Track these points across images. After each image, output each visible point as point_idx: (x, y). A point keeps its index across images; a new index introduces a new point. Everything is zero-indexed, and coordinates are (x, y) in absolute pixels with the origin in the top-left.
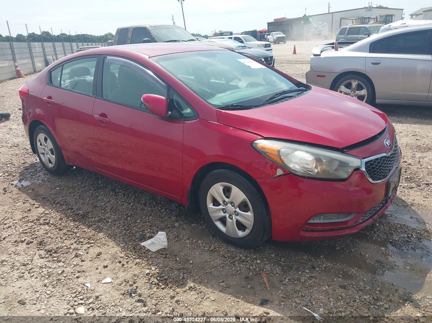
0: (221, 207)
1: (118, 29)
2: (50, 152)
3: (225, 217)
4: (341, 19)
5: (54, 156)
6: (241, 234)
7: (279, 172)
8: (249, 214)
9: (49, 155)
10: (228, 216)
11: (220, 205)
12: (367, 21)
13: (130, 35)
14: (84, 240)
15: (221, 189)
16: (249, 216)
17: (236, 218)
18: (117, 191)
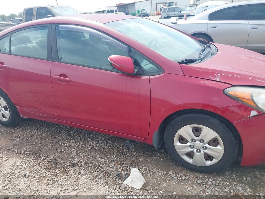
0: (189, 144)
1: (25, 9)
2: (3, 109)
3: (192, 152)
4: (156, 4)
5: (8, 112)
6: (209, 163)
7: (254, 113)
8: (219, 147)
9: (3, 111)
10: (195, 150)
11: (187, 142)
12: (172, 5)
13: (35, 13)
14: (68, 187)
15: (191, 130)
16: (219, 149)
17: (204, 152)
18: (72, 134)
